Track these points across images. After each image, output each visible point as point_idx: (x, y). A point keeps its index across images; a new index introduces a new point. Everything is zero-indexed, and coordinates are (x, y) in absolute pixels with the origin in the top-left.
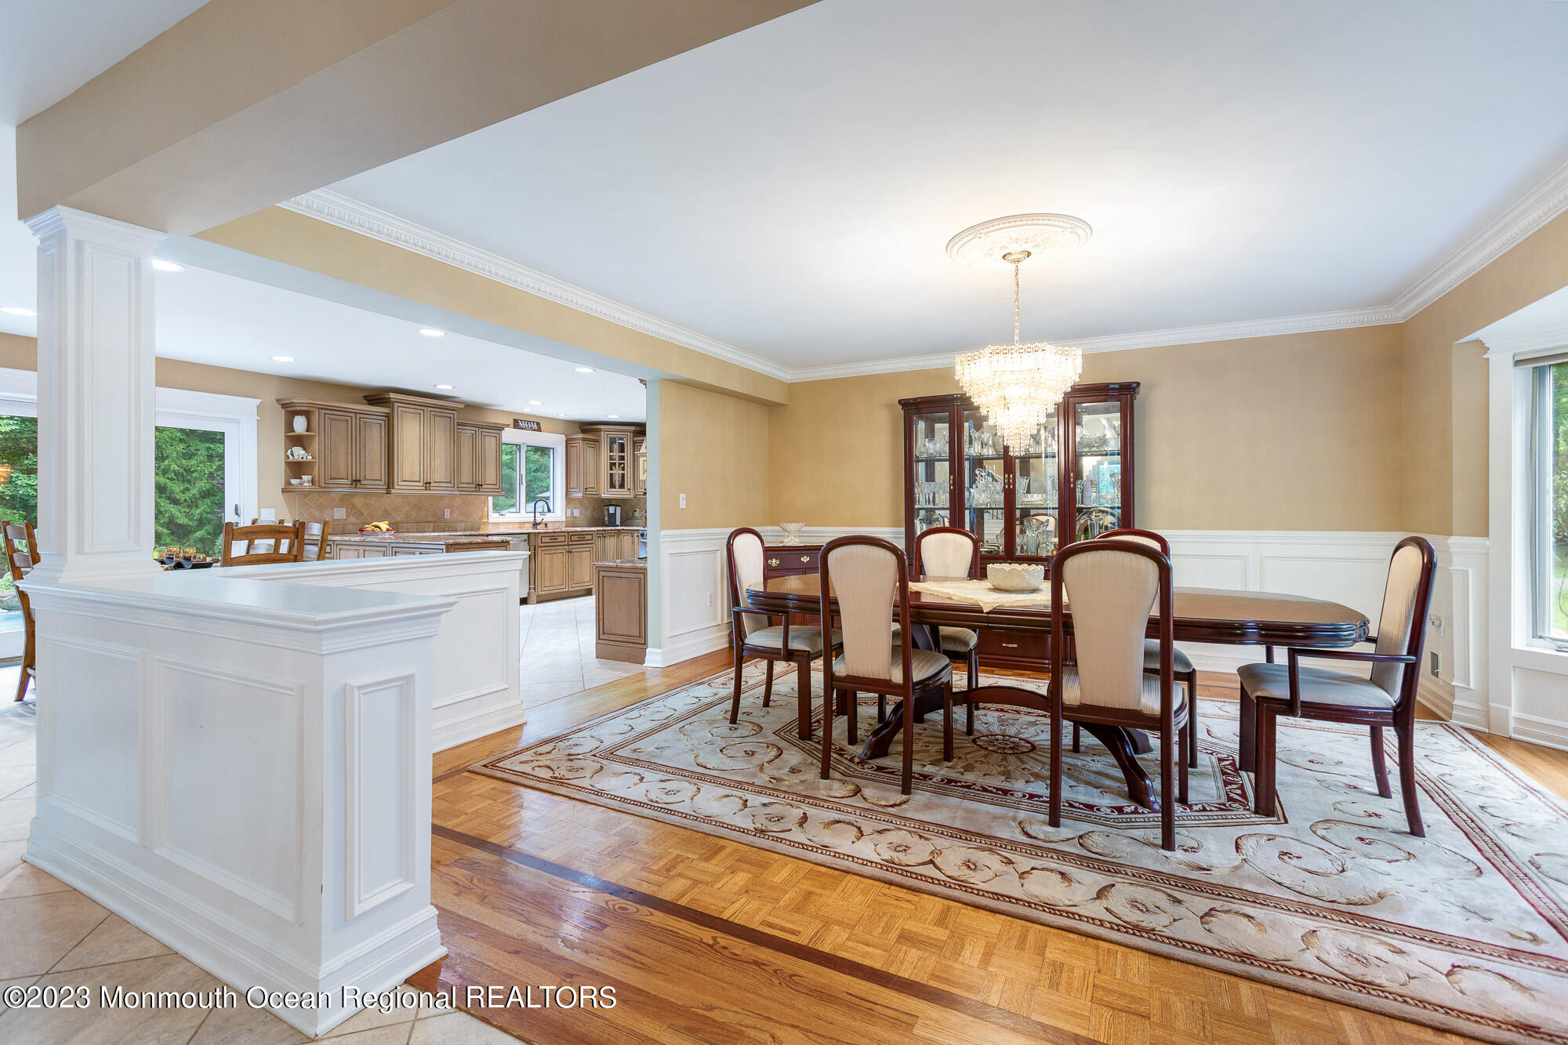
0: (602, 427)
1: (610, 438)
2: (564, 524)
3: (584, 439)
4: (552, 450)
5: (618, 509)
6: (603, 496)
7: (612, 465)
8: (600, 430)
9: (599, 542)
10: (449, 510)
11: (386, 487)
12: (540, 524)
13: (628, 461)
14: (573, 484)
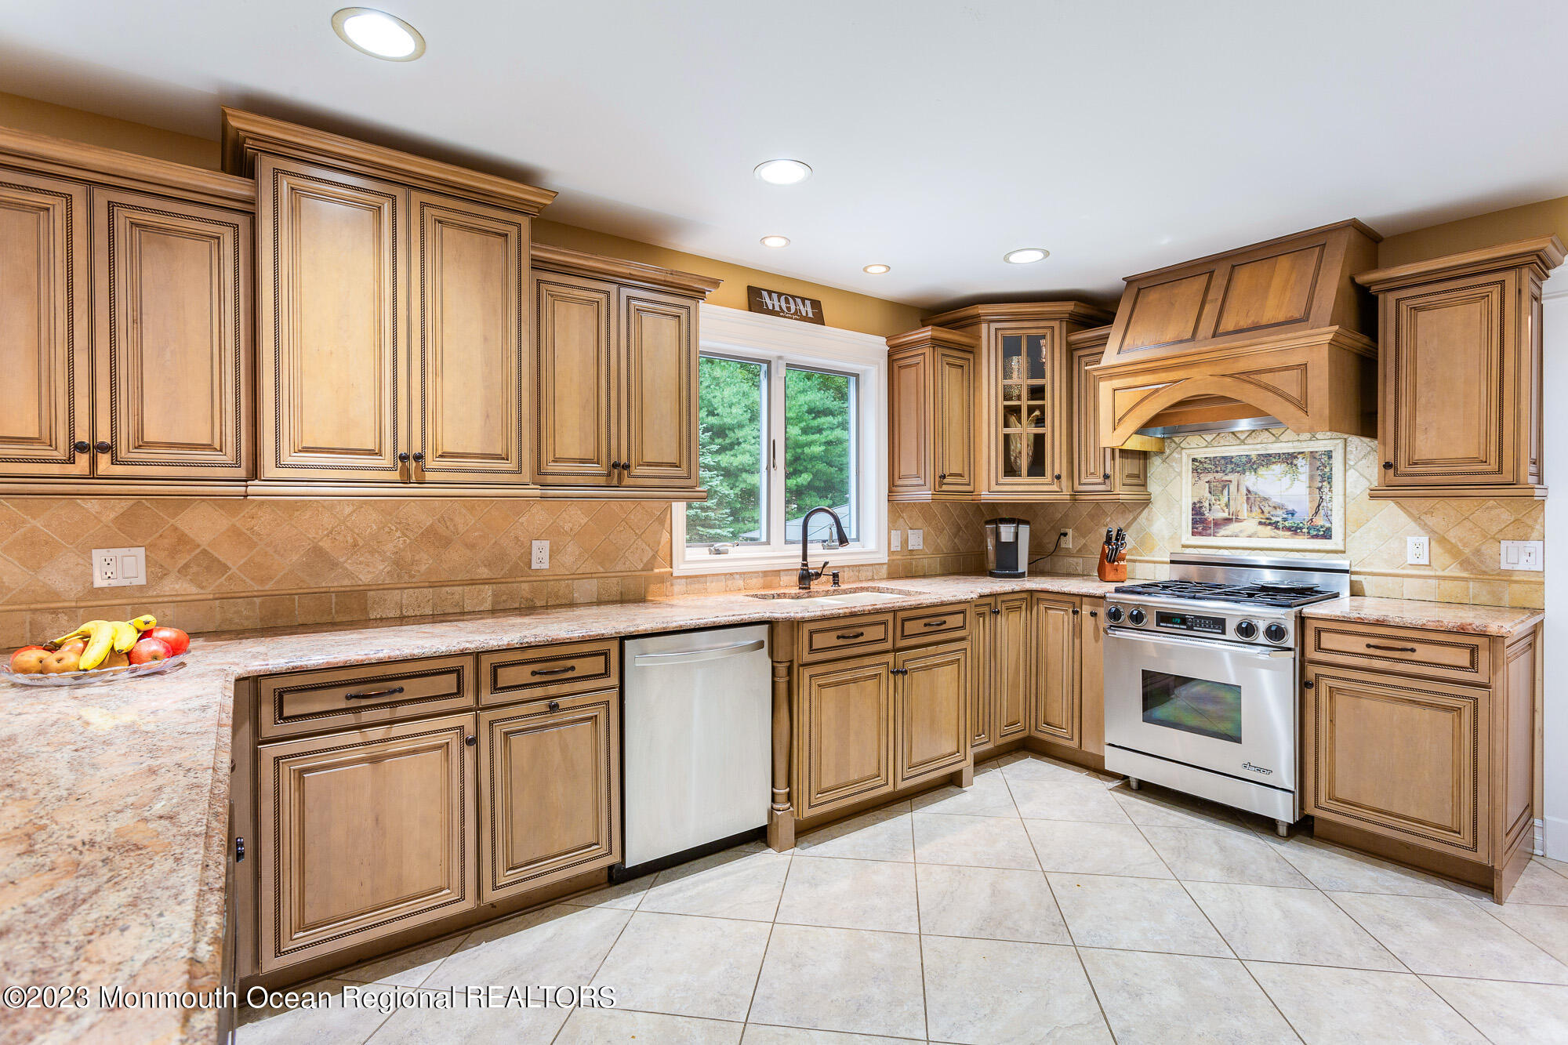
0: (982, 309)
1: (1005, 338)
2: (884, 571)
3: (936, 343)
4: (853, 380)
5: (1024, 531)
6: (985, 496)
7: (1012, 412)
8: (975, 321)
9: (979, 631)
10: (546, 544)
11: (241, 472)
12: (818, 575)
13: (1055, 403)
14: (908, 465)
